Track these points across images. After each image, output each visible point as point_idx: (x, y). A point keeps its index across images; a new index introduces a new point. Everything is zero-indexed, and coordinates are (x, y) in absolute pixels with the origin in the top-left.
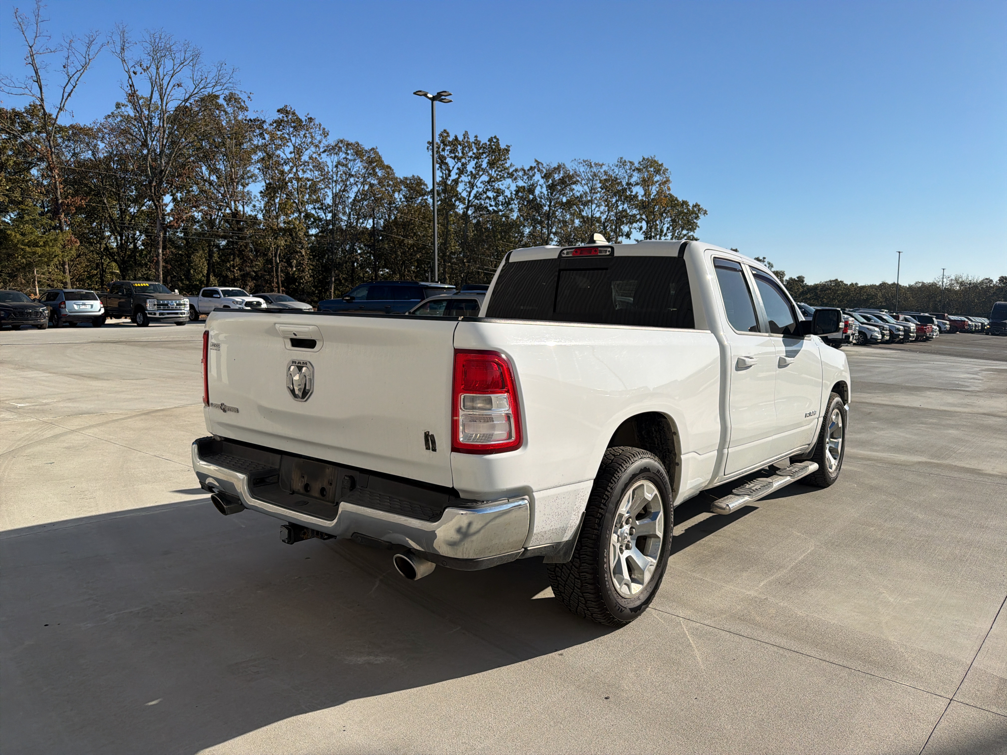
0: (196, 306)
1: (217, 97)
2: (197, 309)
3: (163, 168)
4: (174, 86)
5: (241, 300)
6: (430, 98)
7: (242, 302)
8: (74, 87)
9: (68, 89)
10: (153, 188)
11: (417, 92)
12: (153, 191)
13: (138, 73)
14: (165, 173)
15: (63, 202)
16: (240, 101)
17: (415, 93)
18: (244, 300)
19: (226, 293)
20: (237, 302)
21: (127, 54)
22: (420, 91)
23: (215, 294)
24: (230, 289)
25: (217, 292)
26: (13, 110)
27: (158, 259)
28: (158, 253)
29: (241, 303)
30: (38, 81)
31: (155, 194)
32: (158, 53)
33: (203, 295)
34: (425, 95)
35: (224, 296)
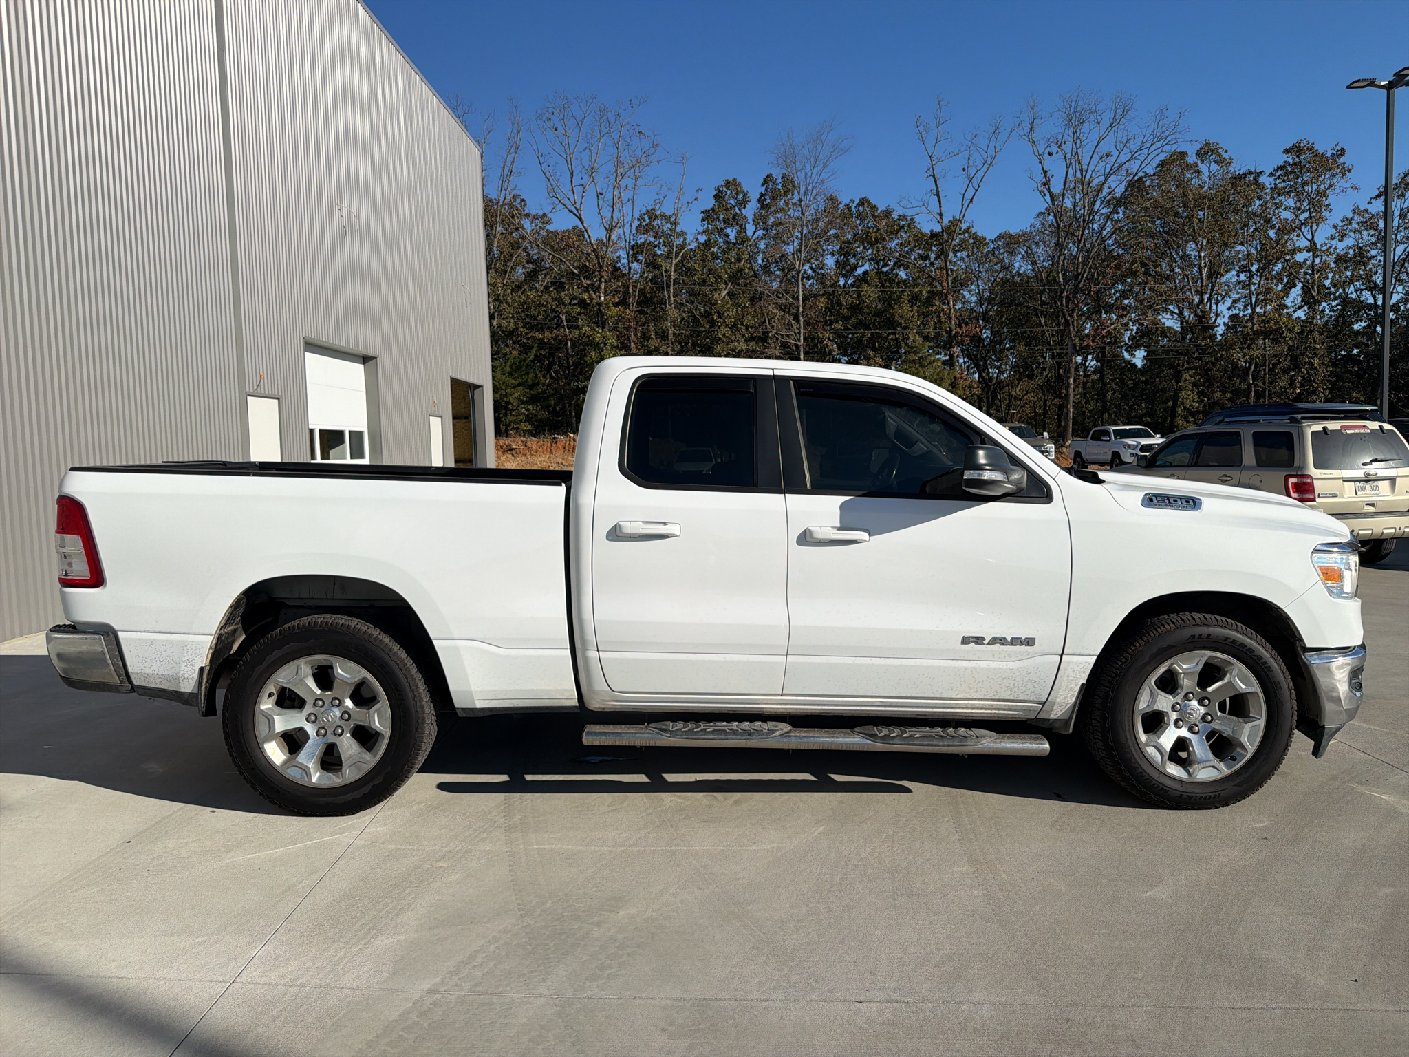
0: (1083, 453)
1: (1183, 155)
2: (1084, 457)
3: (1080, 271)
4: (1102, 158)
5: (1135, 443)
6: (1383, 87)
7: (1137, 446)
8: (977, 190)
9: (969, 196)
10: (1064, 299)
11: (1352, 84)
12: (1064, 303)
13: (1054, 153)
14: (1083, 276)
15: (957, 333)
16: (1219, 151)
17: (1349, 87)
18: (1140, 443)
19: (1117, 433)
20: (1129, 446)
21: (1037, 135)
22: (1358, 81)
23: (1104, 436)
24: (1128, 427)
25: (1107, 433)
26: (932, 231)
27: (1068, 392)
28: (1069, 383)
29: (1134, 447)
30: (938, 195)
31: (1067, 306)
32: (1075, 121)
33: (1092, 439)
34: (1372, 83)
35: (1115, 438)
